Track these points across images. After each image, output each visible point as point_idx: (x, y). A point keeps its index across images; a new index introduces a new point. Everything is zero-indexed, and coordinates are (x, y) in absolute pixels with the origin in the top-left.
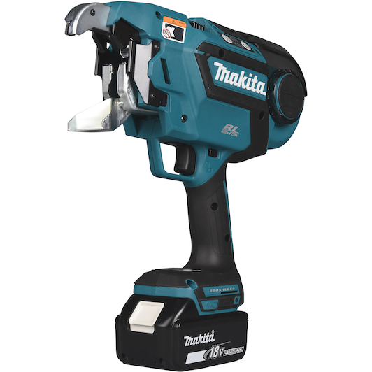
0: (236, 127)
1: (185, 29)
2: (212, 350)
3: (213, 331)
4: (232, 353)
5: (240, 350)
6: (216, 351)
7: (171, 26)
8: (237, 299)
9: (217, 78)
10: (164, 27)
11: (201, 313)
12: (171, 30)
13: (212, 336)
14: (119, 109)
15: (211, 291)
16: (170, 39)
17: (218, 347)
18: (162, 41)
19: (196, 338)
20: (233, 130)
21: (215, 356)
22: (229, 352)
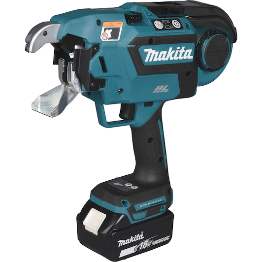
0: (166, 86)
1: (121, 28)
2: (142, 244)
3: (142, 232)
4: (159, 242)
5: (167, 238)
6: (145, 244)
7: (109, 29)
8: (163, 207)
9: (146, 60)
10: (103, 31)
11: (132, 222)
12: (109, 32)
13: (142, 235)
14: (69, 91)
15: (141, 206)
16: (108, 40)
17: (147, 241)
18: (101, 43)
19: (128, 240)
20: (164, 89)
21: (144, 247)
22: (156, 242)
